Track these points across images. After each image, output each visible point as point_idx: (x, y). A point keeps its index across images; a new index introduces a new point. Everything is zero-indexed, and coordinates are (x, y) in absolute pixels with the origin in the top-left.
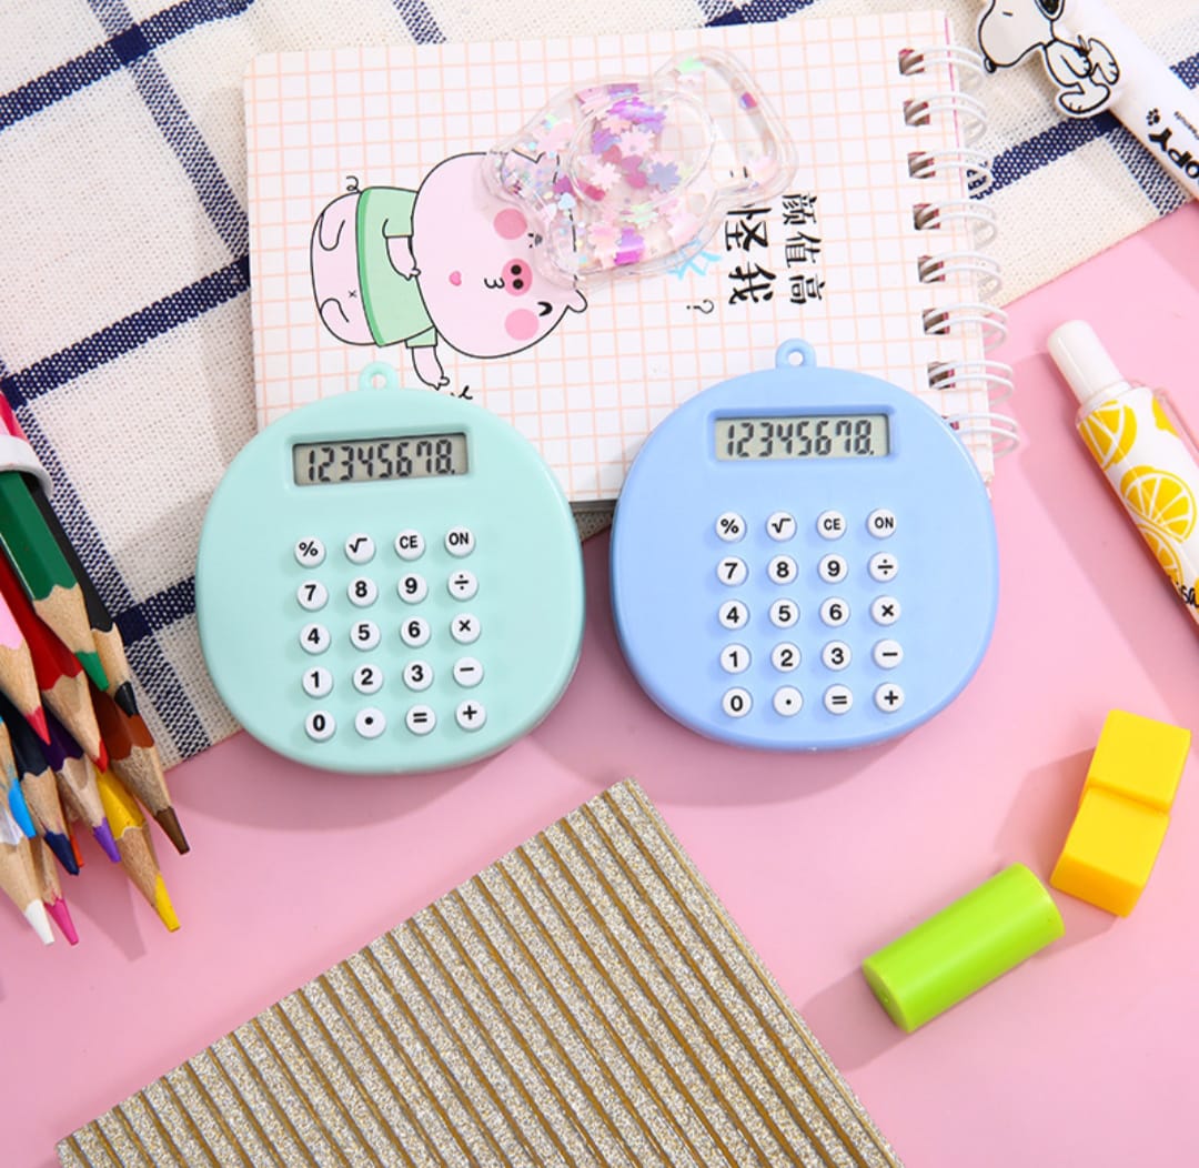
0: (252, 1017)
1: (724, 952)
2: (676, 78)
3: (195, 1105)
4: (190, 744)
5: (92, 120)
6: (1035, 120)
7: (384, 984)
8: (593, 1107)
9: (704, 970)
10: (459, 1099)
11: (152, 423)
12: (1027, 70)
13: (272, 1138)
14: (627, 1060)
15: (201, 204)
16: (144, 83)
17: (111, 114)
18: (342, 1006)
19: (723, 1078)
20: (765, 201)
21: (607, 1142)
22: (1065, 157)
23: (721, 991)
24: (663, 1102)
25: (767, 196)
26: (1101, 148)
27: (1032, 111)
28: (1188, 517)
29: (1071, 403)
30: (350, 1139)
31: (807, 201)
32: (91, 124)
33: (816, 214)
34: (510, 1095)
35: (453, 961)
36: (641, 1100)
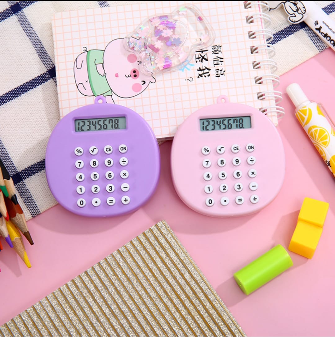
0: (52, 292)
1: (191, 271)
2: (179, 13)
3: (35, 318)
4: (34, 213)
5: (5, 30)
6: (282, 25)
7: (91, 282)
8: (153, 317)
9: (185, 276)
10: (113, 315)
11: (23, 119)
12: (280, 10)
13: (58, 327)
14: (163, 303)
15: (37, 54)
16: (20, 19)
17: (11, 28)
18: (79, 289)
19: (191, 308)
20: (207, 48)
21: (157, 328)
22: (291, 35)
23: (191, 282)
24: (173, 316)
25: (207, 46)
26: (302, 33)
27: (281, 22)
28: (327, 140)
29: (293, 107)
30: (81, 327)
31: (219, 47)
32: (5, 32)
33: (221, 51)
34: (128, 314)
35: (111, 275)
36: (167, 314)
